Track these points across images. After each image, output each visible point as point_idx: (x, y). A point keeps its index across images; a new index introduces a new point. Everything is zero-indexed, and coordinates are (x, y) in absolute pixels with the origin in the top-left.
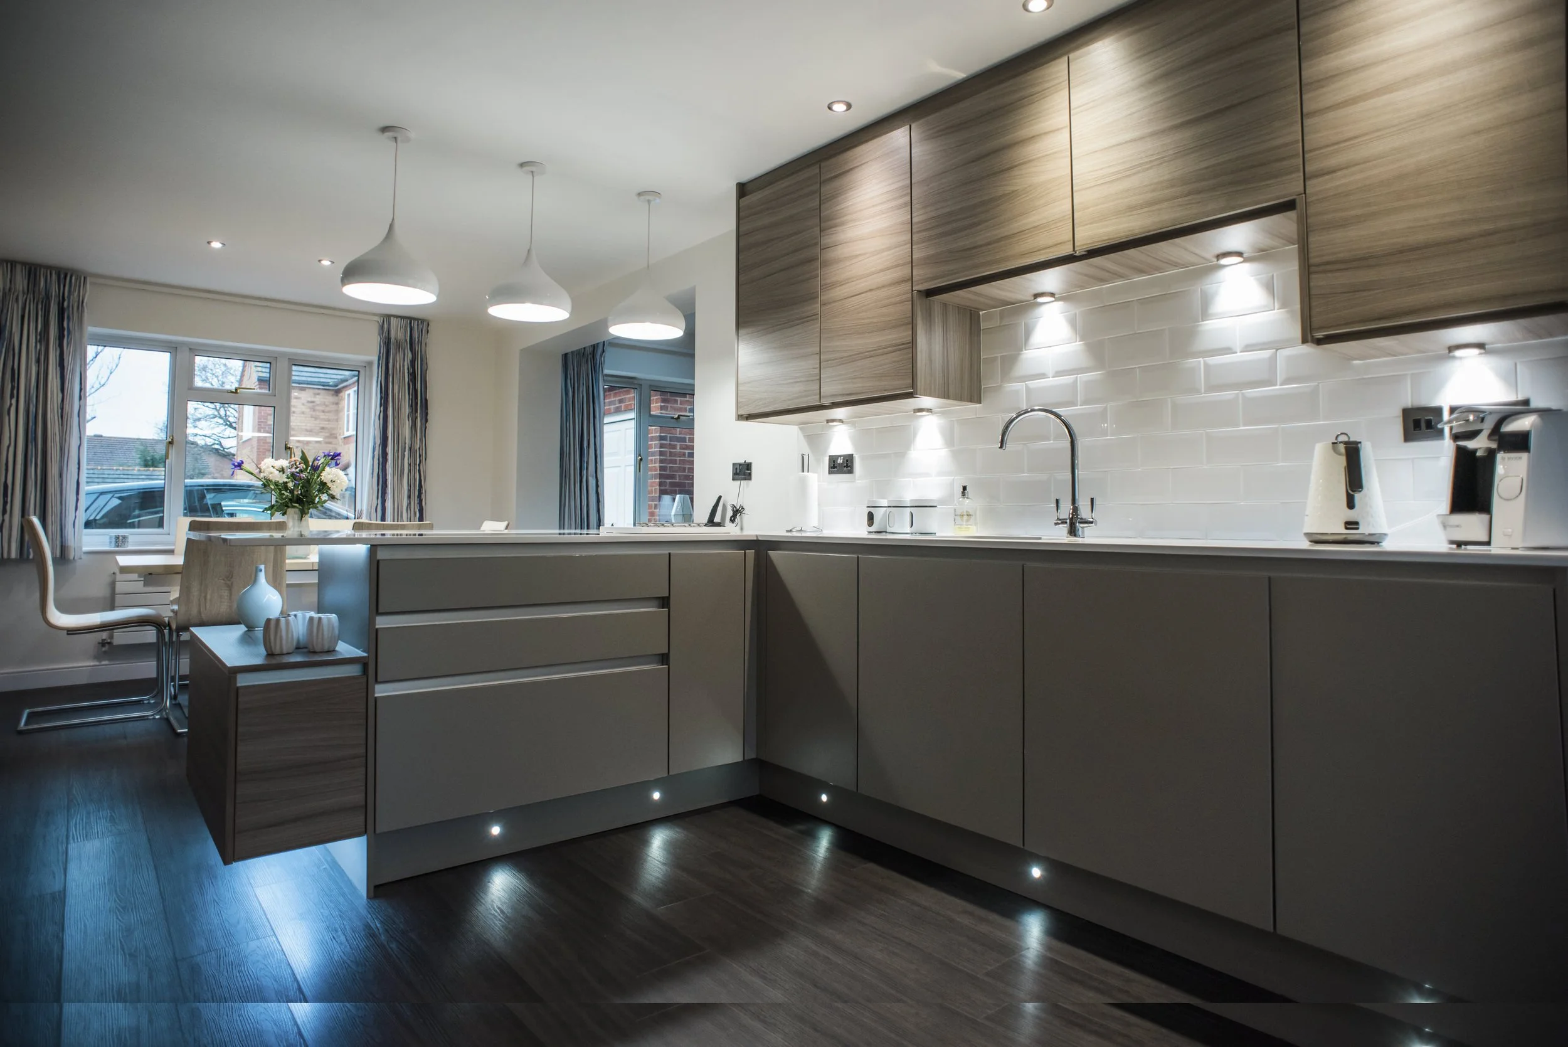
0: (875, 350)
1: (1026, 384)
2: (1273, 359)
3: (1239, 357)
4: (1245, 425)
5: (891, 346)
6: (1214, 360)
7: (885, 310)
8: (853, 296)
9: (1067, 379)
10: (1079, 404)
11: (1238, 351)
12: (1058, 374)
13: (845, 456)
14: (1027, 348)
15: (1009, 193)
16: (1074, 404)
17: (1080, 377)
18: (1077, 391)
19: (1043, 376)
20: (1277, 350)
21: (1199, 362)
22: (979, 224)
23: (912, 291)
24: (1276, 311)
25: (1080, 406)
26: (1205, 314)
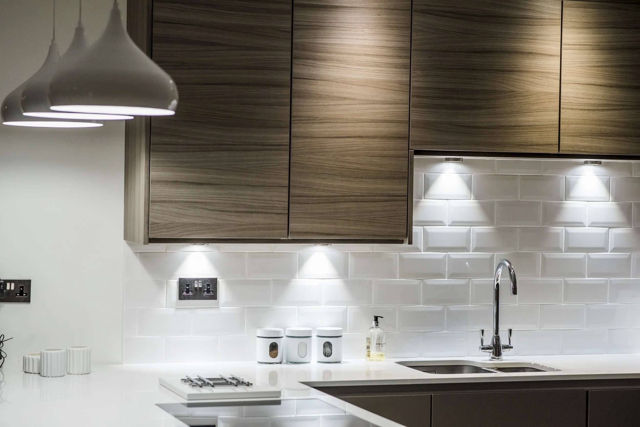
0: (363, 196)
1: (424, 228)
2: (607, 234)
3: (587, 230)
4: (588, 277)
5: (382, 195)
6: (571, 230)
7: (376, 160)
8: (337, 137)
9: (464, 229)
10: (471, 250)
11: (587, 226)
12: (454, 224)
13: (204, 281)
14: (426, 197)
15: (508, 91)
16: (465, 249)
17: (473, 229)
18: (470, 239)
19: (440, 223)
20: (610, 228)
21: (563, 229)
22: (480, 108)
23: (409, 149)
24: (610, 202)
25: (472, 252)
26: (567, 196)
